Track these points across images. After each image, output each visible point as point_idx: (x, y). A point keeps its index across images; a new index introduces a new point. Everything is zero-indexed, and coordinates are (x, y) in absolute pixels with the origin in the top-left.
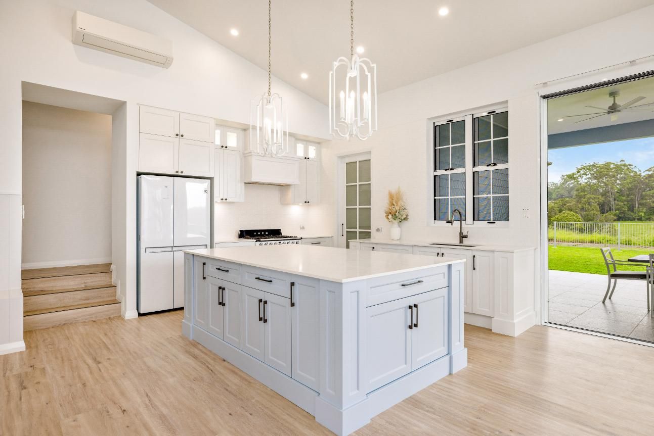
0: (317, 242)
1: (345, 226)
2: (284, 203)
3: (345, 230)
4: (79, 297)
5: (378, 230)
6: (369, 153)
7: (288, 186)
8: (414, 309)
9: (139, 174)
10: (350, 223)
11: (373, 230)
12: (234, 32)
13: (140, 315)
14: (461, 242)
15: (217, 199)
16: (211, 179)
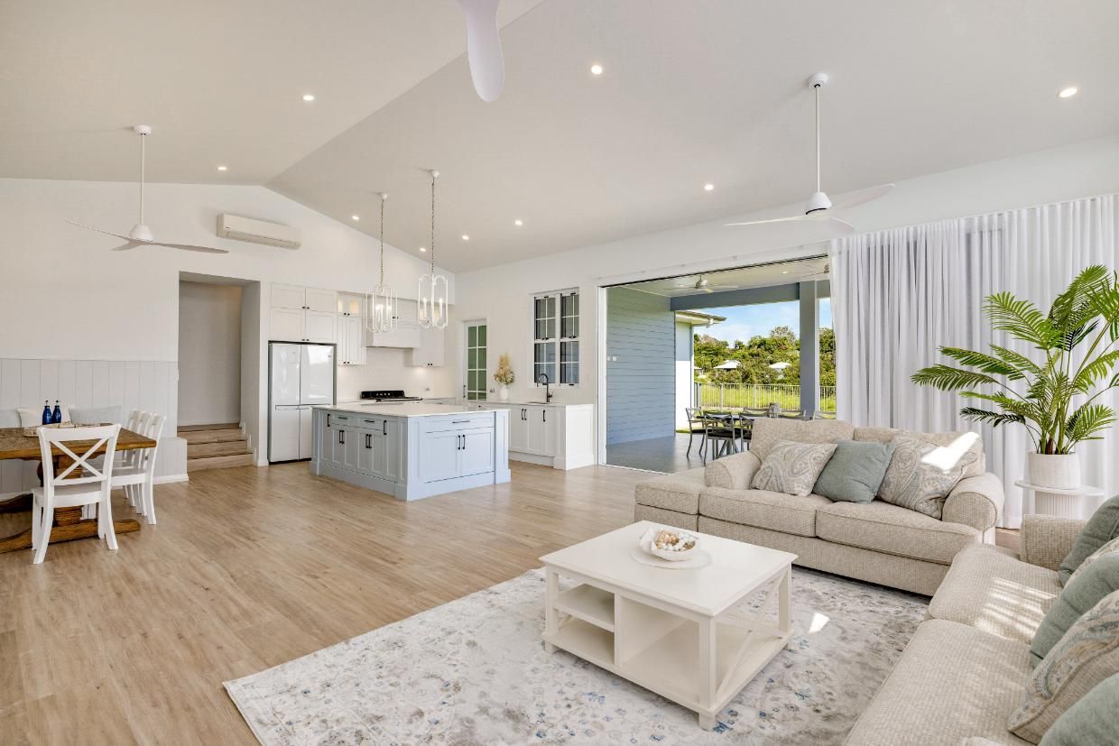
0: (439, 402)
1: (467, 388)
2: (409, 364)
3: (467, 391)
4: (215, 448)
5: (491, 391)
6: (485, 320)
7: (411, 349)
8: (462, 438)
9: (270, 342)
10: (471, 385)
11: (488, 392)
12: (356, 218)
13: (270, 463)
14: (548, 401)
15: (340, 362)
16: (334, 345)
